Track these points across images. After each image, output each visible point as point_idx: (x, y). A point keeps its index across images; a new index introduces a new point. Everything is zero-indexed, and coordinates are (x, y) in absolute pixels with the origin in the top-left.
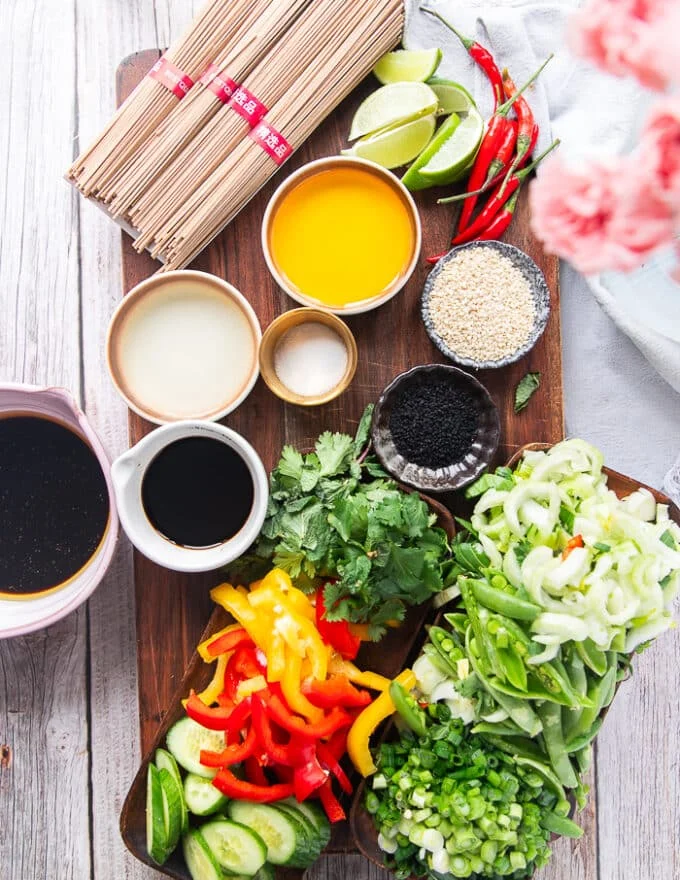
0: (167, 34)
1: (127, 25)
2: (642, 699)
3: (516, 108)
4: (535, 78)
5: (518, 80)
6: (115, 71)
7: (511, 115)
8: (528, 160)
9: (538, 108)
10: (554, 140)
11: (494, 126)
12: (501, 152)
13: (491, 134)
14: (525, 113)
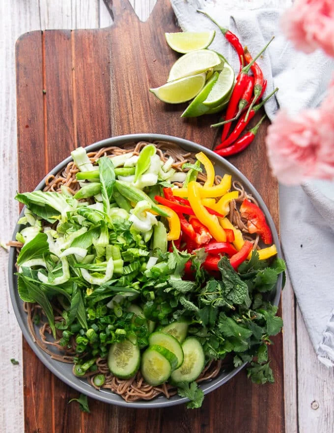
0: (46, 22)
1: (22, 15)
2: (326, 420)
3: (253, 69)
4: (264, 51)
5: (253, 52)
6: (15, 43)
7: (250, 73)
8: (260, 100)
9: (265, 69)
10: (275, 88)
11: (241, 79)
12: (246, 95)
13: (239, 84)
14: (258, 72)
